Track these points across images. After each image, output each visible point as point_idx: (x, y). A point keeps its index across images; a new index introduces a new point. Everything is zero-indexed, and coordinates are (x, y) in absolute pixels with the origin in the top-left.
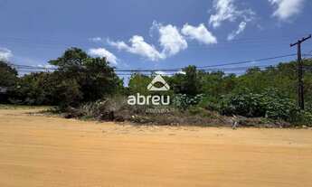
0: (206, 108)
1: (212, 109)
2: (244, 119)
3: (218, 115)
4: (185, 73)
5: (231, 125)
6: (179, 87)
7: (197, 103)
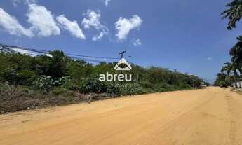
0: (70, 89)
1: (75, 89)
2: (96, 95)
3: (78, 94)
4: (51, 56)
5: (87, 101)
6: (44, 69)
7: (61, 85)
